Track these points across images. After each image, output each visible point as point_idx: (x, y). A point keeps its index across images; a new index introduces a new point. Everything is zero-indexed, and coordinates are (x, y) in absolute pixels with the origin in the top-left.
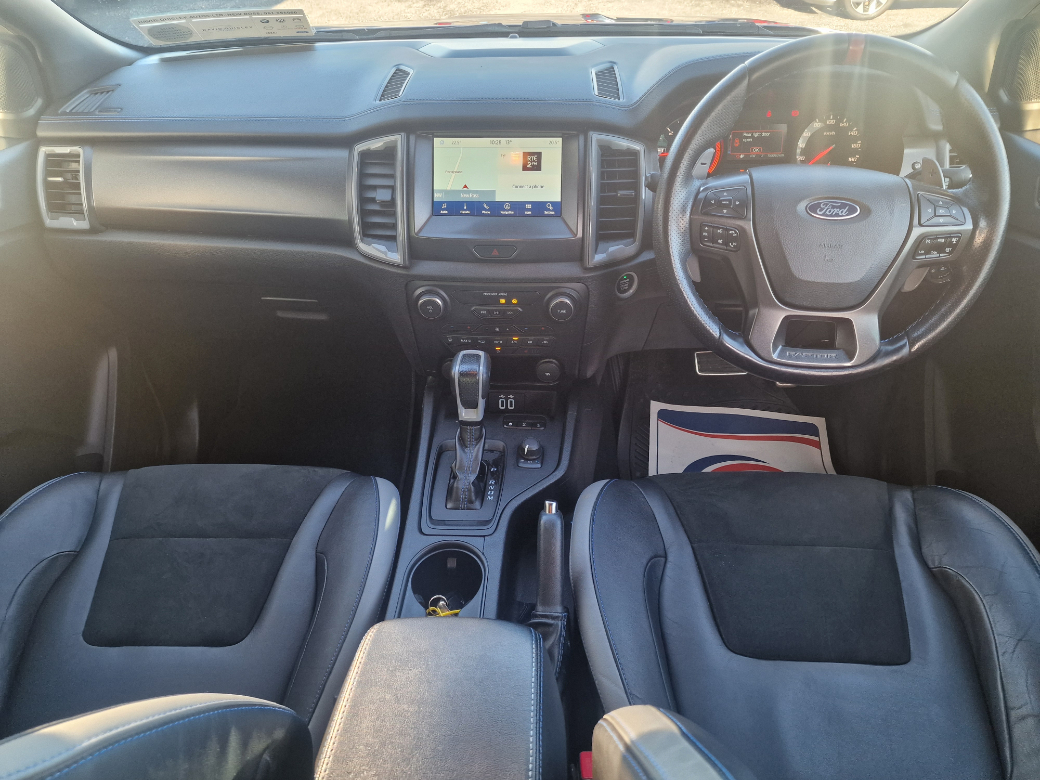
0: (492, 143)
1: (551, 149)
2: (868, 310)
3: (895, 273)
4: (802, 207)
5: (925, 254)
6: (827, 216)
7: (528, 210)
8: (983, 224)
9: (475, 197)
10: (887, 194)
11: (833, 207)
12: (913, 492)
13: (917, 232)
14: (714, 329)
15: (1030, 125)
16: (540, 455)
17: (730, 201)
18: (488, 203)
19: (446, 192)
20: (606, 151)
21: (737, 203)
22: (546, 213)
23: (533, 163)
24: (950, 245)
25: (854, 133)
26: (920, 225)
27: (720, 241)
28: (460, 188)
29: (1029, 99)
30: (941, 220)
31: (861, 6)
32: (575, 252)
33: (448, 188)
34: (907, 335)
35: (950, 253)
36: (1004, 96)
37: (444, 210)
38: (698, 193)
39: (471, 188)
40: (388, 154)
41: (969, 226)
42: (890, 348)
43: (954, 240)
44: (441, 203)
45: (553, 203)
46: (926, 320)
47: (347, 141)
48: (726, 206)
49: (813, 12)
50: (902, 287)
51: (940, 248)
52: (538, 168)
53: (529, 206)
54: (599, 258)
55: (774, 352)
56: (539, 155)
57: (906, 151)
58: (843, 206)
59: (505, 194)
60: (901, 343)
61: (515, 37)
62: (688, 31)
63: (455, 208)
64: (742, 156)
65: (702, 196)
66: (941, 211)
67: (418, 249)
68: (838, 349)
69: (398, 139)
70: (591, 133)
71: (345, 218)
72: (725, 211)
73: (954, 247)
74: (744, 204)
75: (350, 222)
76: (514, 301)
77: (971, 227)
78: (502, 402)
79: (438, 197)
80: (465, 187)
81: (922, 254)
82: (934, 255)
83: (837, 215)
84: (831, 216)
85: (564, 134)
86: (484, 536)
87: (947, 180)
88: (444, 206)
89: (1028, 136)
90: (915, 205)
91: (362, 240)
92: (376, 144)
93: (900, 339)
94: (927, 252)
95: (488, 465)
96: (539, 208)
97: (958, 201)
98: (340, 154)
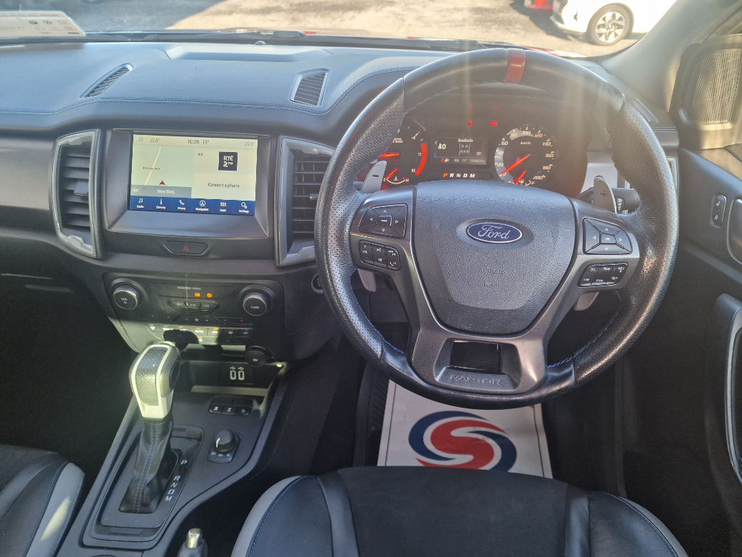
0: (190, 142)
1: (247, 150)
2: (532, 337)
3: (560, 300)
4: (462, 229)
5: (591, 281)
6: (489, 239)
7: (223, 208)
8: (650, 252)
9: (171, 194)
10: (552, 216)
11: (495, 230)
12: (590, 500)
13: (581, 259)
14: (376, 347)
15: (707, 145)
16: (234, 446)
17: (388, 219)
18: (183, 200)
19: (143, 188)
20: (297, 155)
21: (396, 222)
22: (240, 211)
23: (228, 162)
24: (617, 274)
25: (548, 144)
26: (585, 252)
27: (381, 260)
28: (157, 184)
29: (707, 119)
30: (607, 248)
31: (603, 37)
32: (266, 251)
33: (146, 184)
34: (574, 361)
35: (616, 282)
36: (683, 115)
37: (140, 204)
38: (361, 206)
39: (167, 184)
40: (84, 149)
41: (636, 255)
42: (556, 374)
43: (620, 269)
44: (138, 198)
45: (248, 203)
46: (593, 346)
47: (51, 135)
48: (386, 225)
49: (568, 39)
50: (575, 305)
51: (606, 277)
52: (233, 167)
53: (223, 204)
54: (291, 257)
55: (437, 375)
56: (235, 155)
57: (590, 165)
58: (505, 230)
59: (200, 192)
60: (567, 371)
61: (261, 44)
62: (417, 46)
63: (151, 204)
64: (446, 160)
65: (363, 210)
66: (608, 239)
67: (110, 244)
68: (503, 374)
69: (93, 135)
70: (282, 137)
71: (46, 207)
72: (383, 230)
73: (620, 276)
74: (402, 223)
75: (51, 211)
76: (209, 295)
77: (638, 256)
78: (233, 373)
79: (134, 192)
80: (162, 183)
81: (586, 282)
82: (600, 283)
83: (498, 239)
84: (493, 239)
85: (259, 137)
86: (142, 551)
87: (620, 200)
88: (141, 201)
89: (706, 154)
90: (580, 231)
91: (61, 231)
92: (73, 139)
93: (566, 365)
94: (592, 280)
95: (180, 455)
96: (234, 206)
97: (624, 227)
98: (45, 146)
